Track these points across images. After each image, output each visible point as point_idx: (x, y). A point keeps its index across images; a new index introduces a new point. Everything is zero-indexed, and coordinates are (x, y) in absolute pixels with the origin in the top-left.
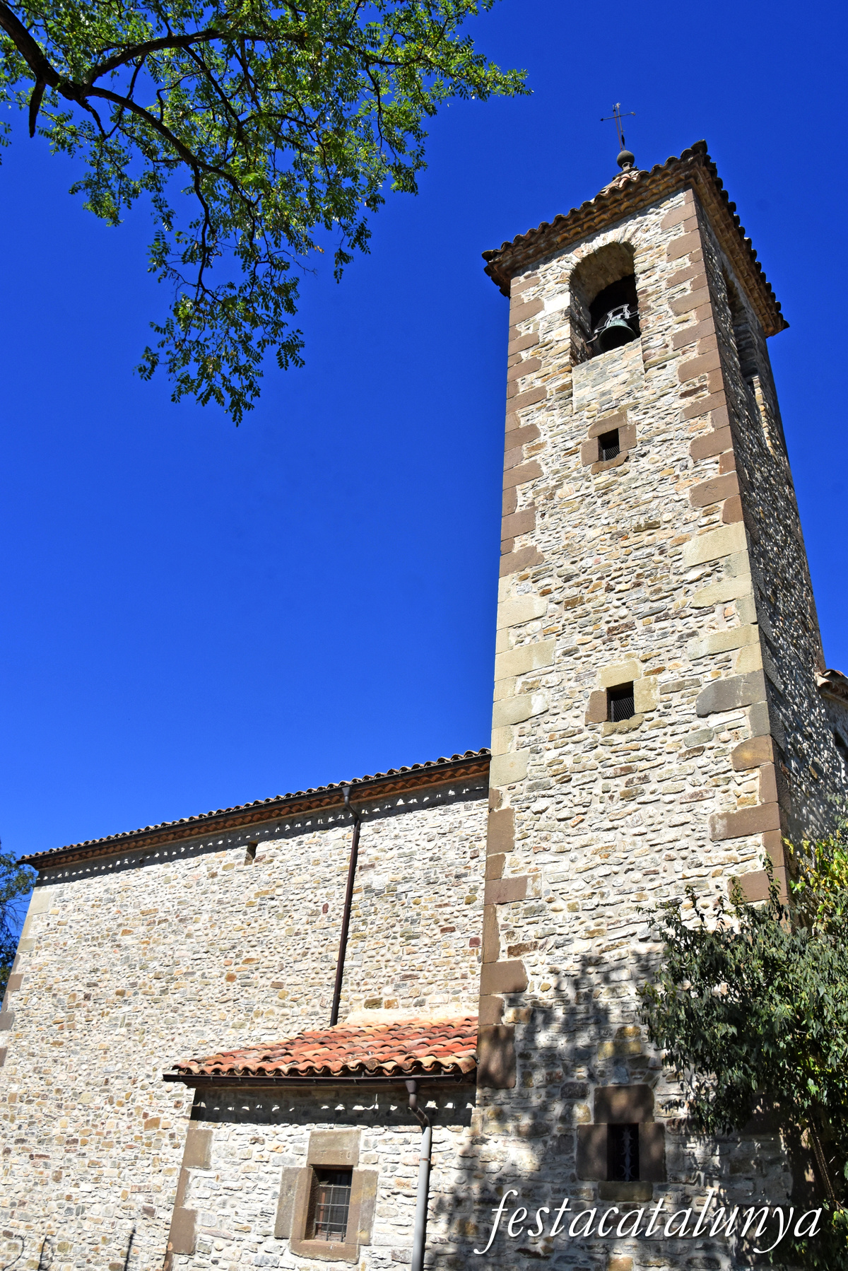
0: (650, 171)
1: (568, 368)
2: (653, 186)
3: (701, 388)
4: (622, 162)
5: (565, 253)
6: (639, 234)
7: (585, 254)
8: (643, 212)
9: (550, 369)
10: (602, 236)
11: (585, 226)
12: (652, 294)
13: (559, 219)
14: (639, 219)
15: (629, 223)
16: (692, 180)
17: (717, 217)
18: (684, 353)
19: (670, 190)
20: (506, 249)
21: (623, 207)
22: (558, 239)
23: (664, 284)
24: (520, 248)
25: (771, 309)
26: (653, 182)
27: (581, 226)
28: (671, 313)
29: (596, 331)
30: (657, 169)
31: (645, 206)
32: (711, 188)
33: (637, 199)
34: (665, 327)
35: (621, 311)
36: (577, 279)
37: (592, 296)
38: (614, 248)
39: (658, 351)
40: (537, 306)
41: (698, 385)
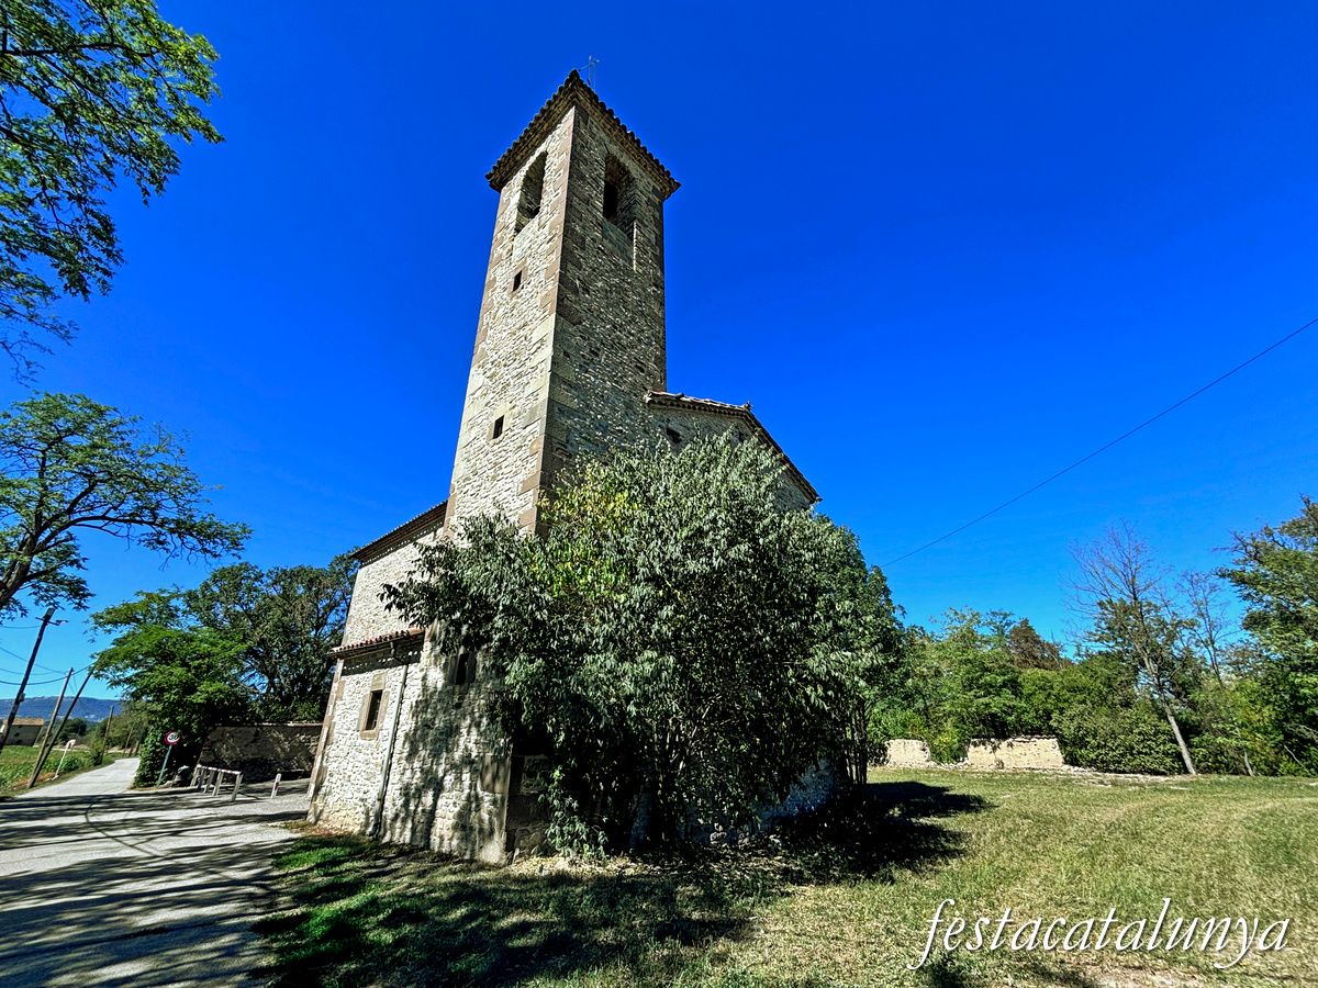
0: (553, 99)
3: (555, 235)
5: (524, 165)
6: (551, 144)
7: (530, 164)
9: (506, 241)
10: (538, 149)
11: (530, 146)
12: (548, 181)
15: (549, 137)
16: (573, 99)
17: (603, 121)
18: (553, 215)
19: (566, 110)
21: (545, 128)
23: (554, 173)
25: (664, 176)
26: (556, 106)
27: (527, 146)
28: (553, 191)
30: (556, 97)
34: (549, 201)
39: (544, 217)
40: (508, 203)
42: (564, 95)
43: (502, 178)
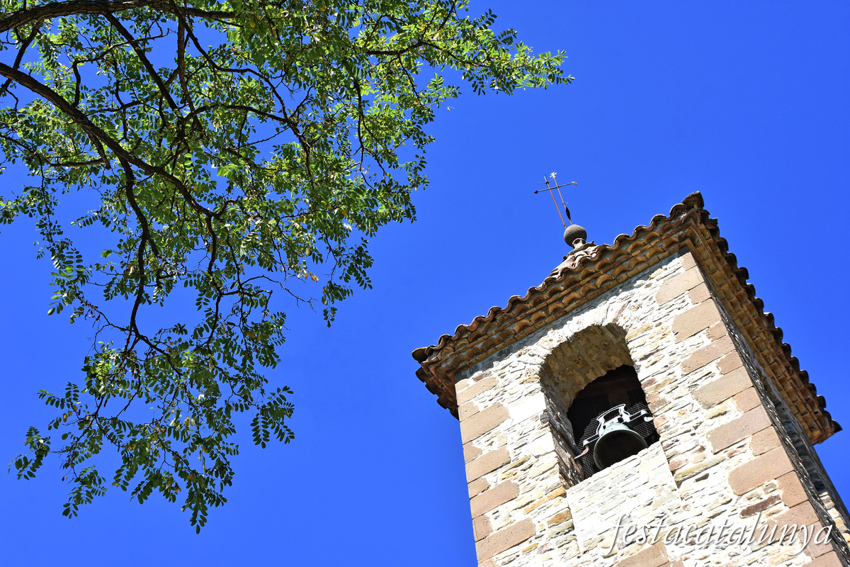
0: (632, 233)
1: (561, 490)
2: (638, 252)
3: (772, 500)
4: (571, 239)
5: (524, 344)
6: (627, 312)
7: (555, 344)
8: (627, 284)
9: (534, 495)
10: (575, 319)
11: (551, 309)
12: (664, 384)
13: (515, 302)
14: (623, 294)
15: (612, 299)
16: (688, 241)
17: (725, 287)
18: (731, 456)
19: (660, 256)
20: (445, 345)
21: (599, 281)
22: (516, 327)
23: (678, 371)
24: (465, 341)
25: (812, 406)
26: (636, 247)
27: (545, 308)
28: (697, 405)
29: (586, 442)
30: (640, 231)
31: (629, 278)
32: (713, 252)
33: (617, 270)
34: (694, 423)
35: (616, 413)
36: (548, 376)
37: (569, 398)
38: (595, 333)
39: (692, 457)
40: (498, 414)
41: (765, 497)
42: (665, 230)
43: (457, 361)
